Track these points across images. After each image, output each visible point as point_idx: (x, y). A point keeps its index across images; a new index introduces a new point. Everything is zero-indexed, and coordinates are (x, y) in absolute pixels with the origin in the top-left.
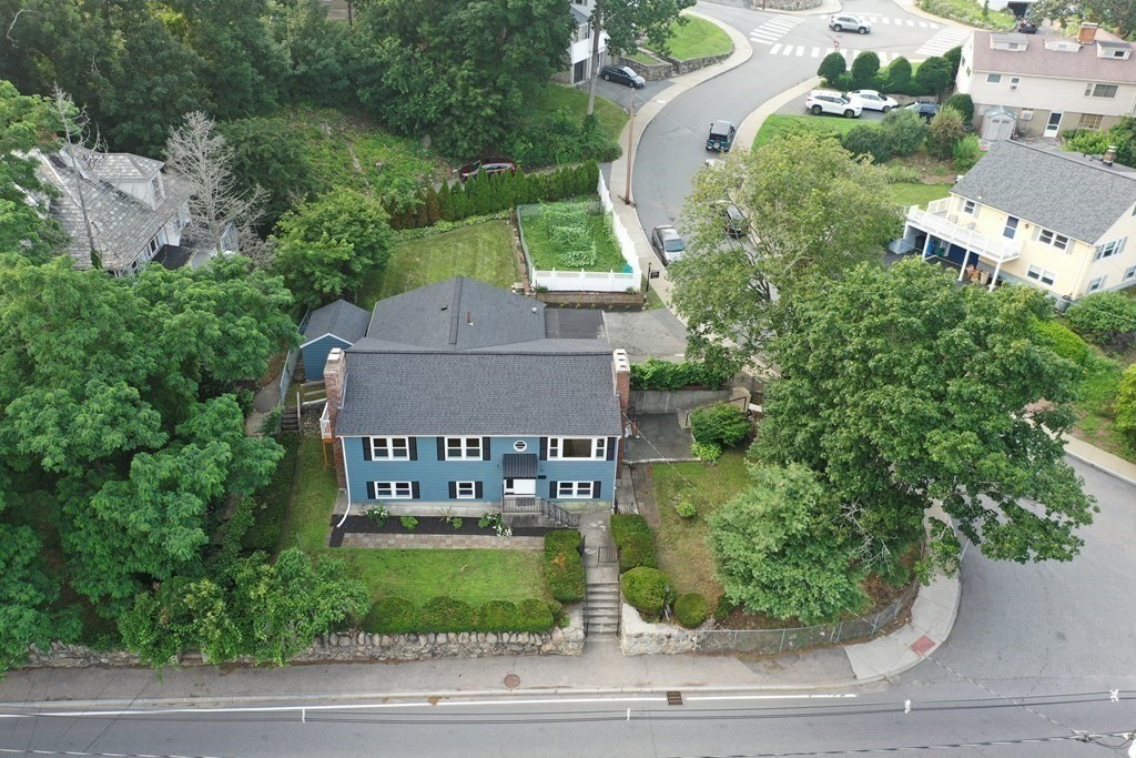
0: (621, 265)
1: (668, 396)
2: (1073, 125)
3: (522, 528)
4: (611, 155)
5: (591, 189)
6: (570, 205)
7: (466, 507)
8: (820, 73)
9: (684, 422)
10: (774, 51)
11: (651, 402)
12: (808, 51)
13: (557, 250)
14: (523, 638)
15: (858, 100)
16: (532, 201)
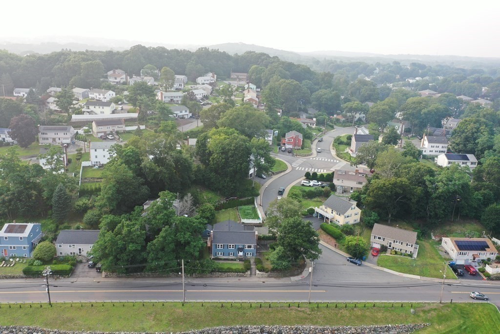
0: (258, 218)
1: (266, 241)
2: (355, 190)
3: (241, 260)
4: (257, 195)
5: (253, 203)
6: (249, 206)
7: (231, 257)
8: (305, 176)
9: (268, 246)
10: (297, 169)
11: (263, 242)
12: (305, 169)
13: (246, 215)
14: (241, 274)
15: (312, 183)
16: (241, 205)
